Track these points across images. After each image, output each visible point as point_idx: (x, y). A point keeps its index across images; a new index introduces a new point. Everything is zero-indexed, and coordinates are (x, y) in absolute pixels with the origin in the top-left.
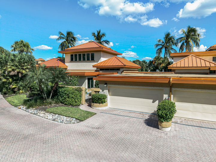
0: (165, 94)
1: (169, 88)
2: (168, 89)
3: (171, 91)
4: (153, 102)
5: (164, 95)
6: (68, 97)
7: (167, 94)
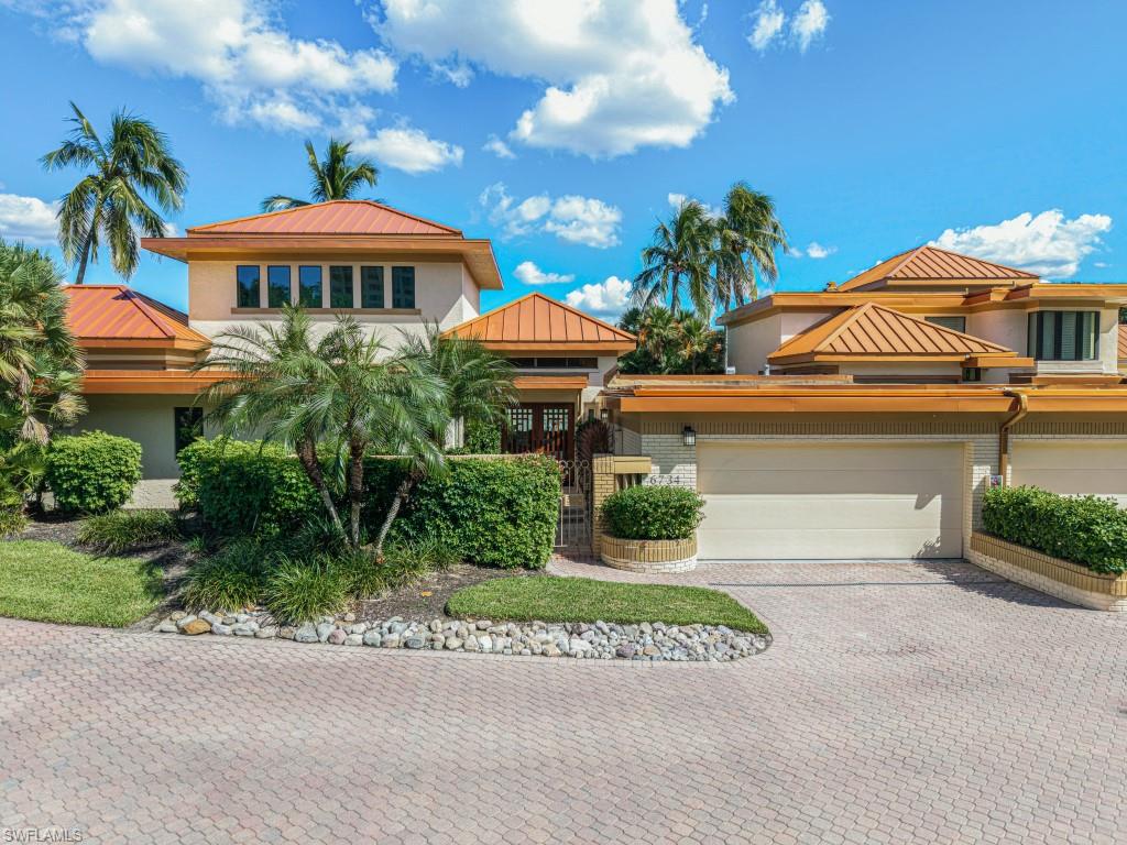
0: (980, 463)
1: (995, 436)
2: (990, 440)
3: (1003, 448)
4: (919, 506)
5: (975, 468)
6: (513, 521)
7: (985, 463)
